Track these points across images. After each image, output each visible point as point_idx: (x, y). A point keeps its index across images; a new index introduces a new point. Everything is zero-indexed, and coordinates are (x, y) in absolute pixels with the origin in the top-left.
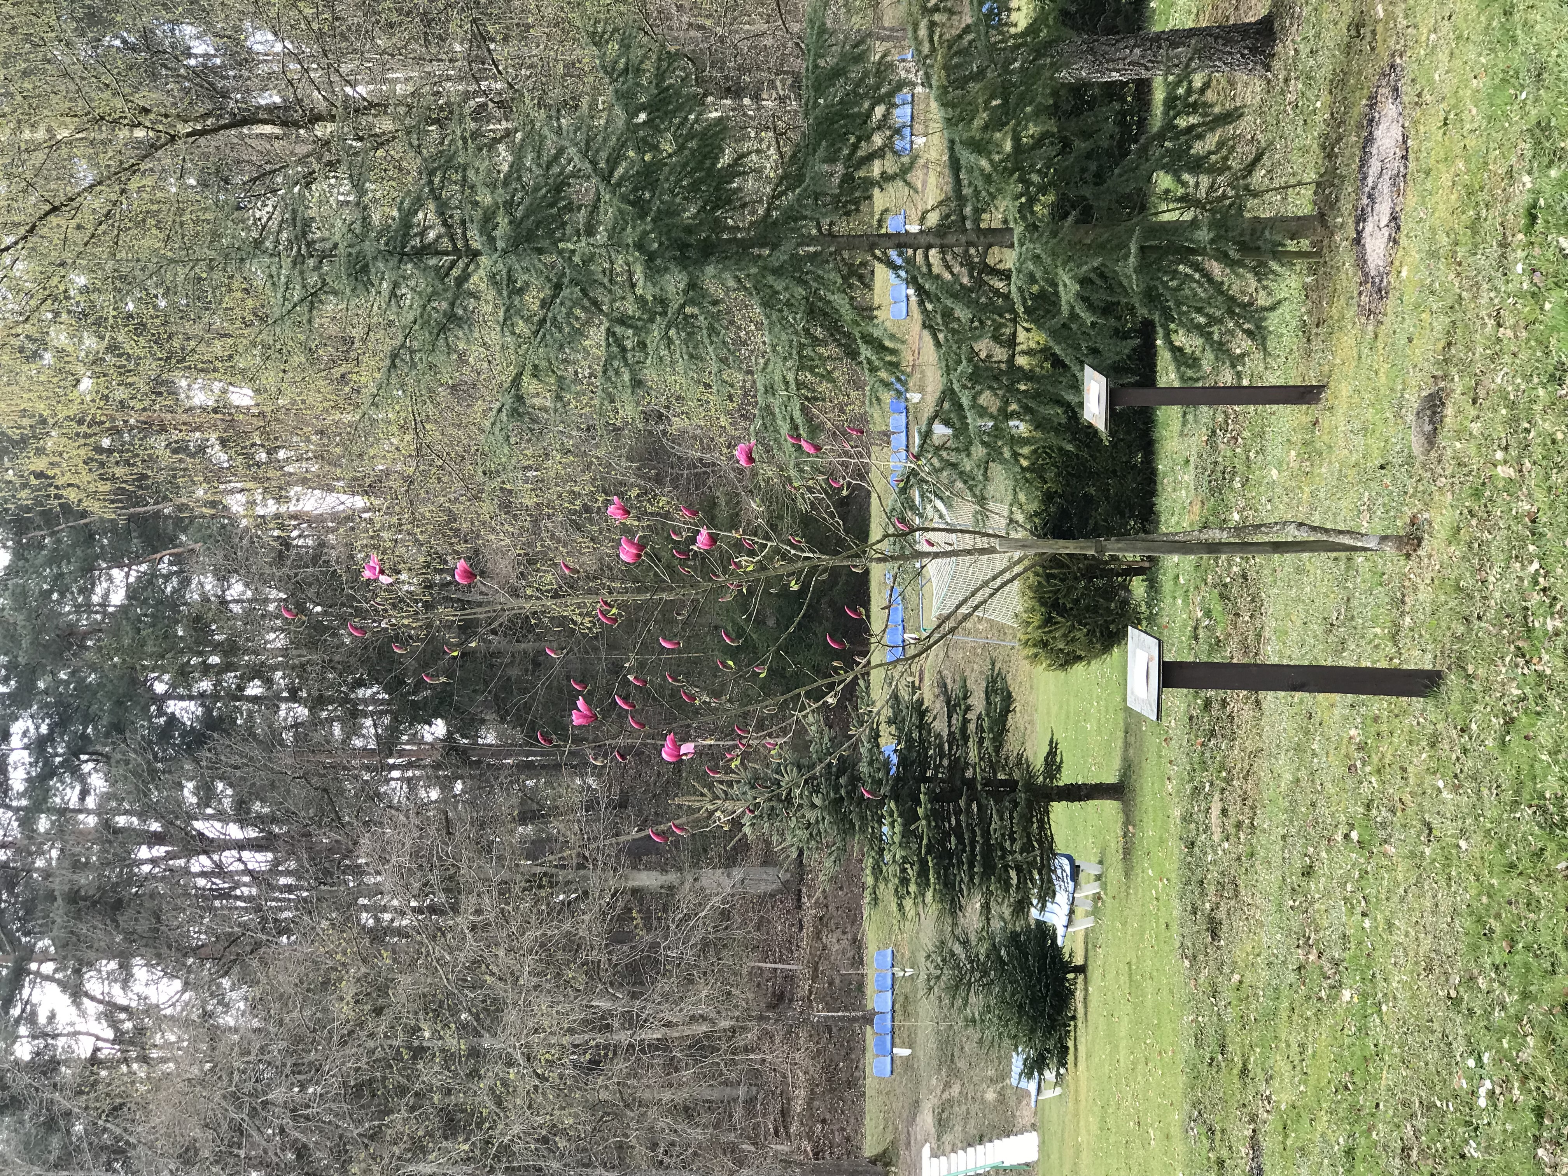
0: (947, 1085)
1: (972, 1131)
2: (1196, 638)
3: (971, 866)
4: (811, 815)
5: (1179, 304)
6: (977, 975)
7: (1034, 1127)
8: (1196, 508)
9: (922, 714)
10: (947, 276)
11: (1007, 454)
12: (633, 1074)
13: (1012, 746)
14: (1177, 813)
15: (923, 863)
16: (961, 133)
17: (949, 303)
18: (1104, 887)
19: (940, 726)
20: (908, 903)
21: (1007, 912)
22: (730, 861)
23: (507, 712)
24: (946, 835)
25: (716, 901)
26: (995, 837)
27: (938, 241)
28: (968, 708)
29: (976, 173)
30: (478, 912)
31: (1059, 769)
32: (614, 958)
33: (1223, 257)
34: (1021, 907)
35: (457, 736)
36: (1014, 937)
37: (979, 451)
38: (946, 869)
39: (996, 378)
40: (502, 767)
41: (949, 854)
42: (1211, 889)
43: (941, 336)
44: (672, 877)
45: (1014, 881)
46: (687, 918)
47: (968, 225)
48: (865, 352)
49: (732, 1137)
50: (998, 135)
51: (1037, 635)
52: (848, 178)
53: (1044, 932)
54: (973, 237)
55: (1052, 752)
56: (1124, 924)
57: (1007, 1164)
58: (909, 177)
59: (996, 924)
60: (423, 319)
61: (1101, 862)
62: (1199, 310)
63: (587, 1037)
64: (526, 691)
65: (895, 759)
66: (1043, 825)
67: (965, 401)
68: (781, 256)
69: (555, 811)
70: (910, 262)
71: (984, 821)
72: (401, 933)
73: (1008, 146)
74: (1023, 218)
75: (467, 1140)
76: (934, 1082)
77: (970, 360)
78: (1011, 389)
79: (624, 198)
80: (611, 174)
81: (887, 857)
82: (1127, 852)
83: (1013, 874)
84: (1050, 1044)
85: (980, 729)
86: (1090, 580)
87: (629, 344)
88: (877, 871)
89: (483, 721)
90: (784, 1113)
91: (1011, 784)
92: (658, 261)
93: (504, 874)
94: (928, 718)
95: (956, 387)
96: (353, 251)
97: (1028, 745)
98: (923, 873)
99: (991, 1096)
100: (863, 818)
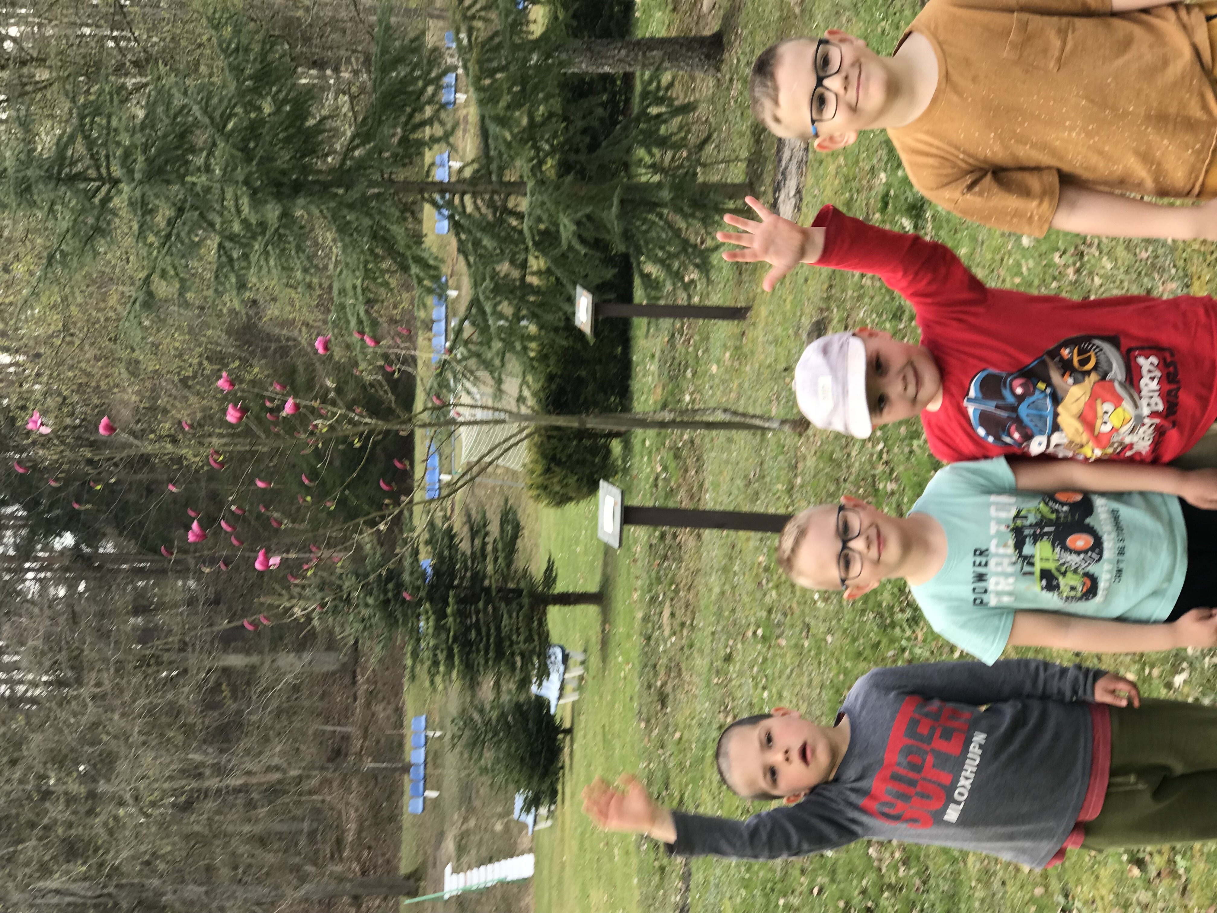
0: (465, 820)
1: (484, 852)
2: (656, 486)
3: (487, 652)
4: (366, 612)
5: (647, 243)
6: (490, 735)
7: (530, 850)
8: (659, 390)
9: (452, 537)
10: (477, 215)
11: (518, 346)
12: (219, 812)
13: (519, 563)
14: (640, 615)
15: (450, 651)
16: (490, 111)
17: (479, 235)
18: (587, 669)
19: (465, 546)
20: (438, 679)
21: (513, 686)
22: (301, 647)
23: (125, 528)
24: (468, 629)
25: (288, 678)
26: (505, 631)
27: (471, 189)
28: (487, 534)
29: (500, 141)
30: (98, 684)
31: (554, 580)
32: (207, 722)
33: (679, 210)
34: (524, 683)
35: (83, 546)
36: (518, 706)
37: (497, 345)
38: (468, 654)
39: (512, 292)
40: (119, 571)
41: (470, 643)
42: (662, 672)
43: (471, 259)
44: (254, 659)
45: (519, 664)
46: (266, 690)
47: (494, 178)
48: (415, 269)
49: (297, 860)
50: (517, 114)
51: (540, 480)
52: (404, 140)
53: (541, 703)
54: (497, 187)
55: (550, 568)
56: (601, 697)
57: (509, 879)
58: (451, 140)
59: (505, 698)
60: (74, 229)
61: (585, 651)
62: (662, 248)
63: (183, 782)
64: (140, 512)
65: (429, 571)
66: (542, 622)
67: (488, 309)
68: (355, 194)
69: (162, 606)
70: (450, 204)
71: (497, 619)
72: (33, 701)
73: (525, 121)
74: (534, 175)
75: (84, 864)
76: (456, 817)
77: (492, 278)
78: (522, 299)
79: (234, 146)
80: (225, 126)
81: (423, 645)
82: (605, 643)
83: (518, 659)
84: (544, 787)
85: (495, 550)
86: (580, 440)
87: (235, 255)
88: (415, 655)
89: (104, 535)
90: (339, 842)
91: (518, 592)
92: (259, 195)
93: (118, 656)
94: (456, 540)
95: (482, 298)
96: (20, 175)
97: (533, 563)
98: (450, 657)
99: (499, 827)
100: (405, 615)
